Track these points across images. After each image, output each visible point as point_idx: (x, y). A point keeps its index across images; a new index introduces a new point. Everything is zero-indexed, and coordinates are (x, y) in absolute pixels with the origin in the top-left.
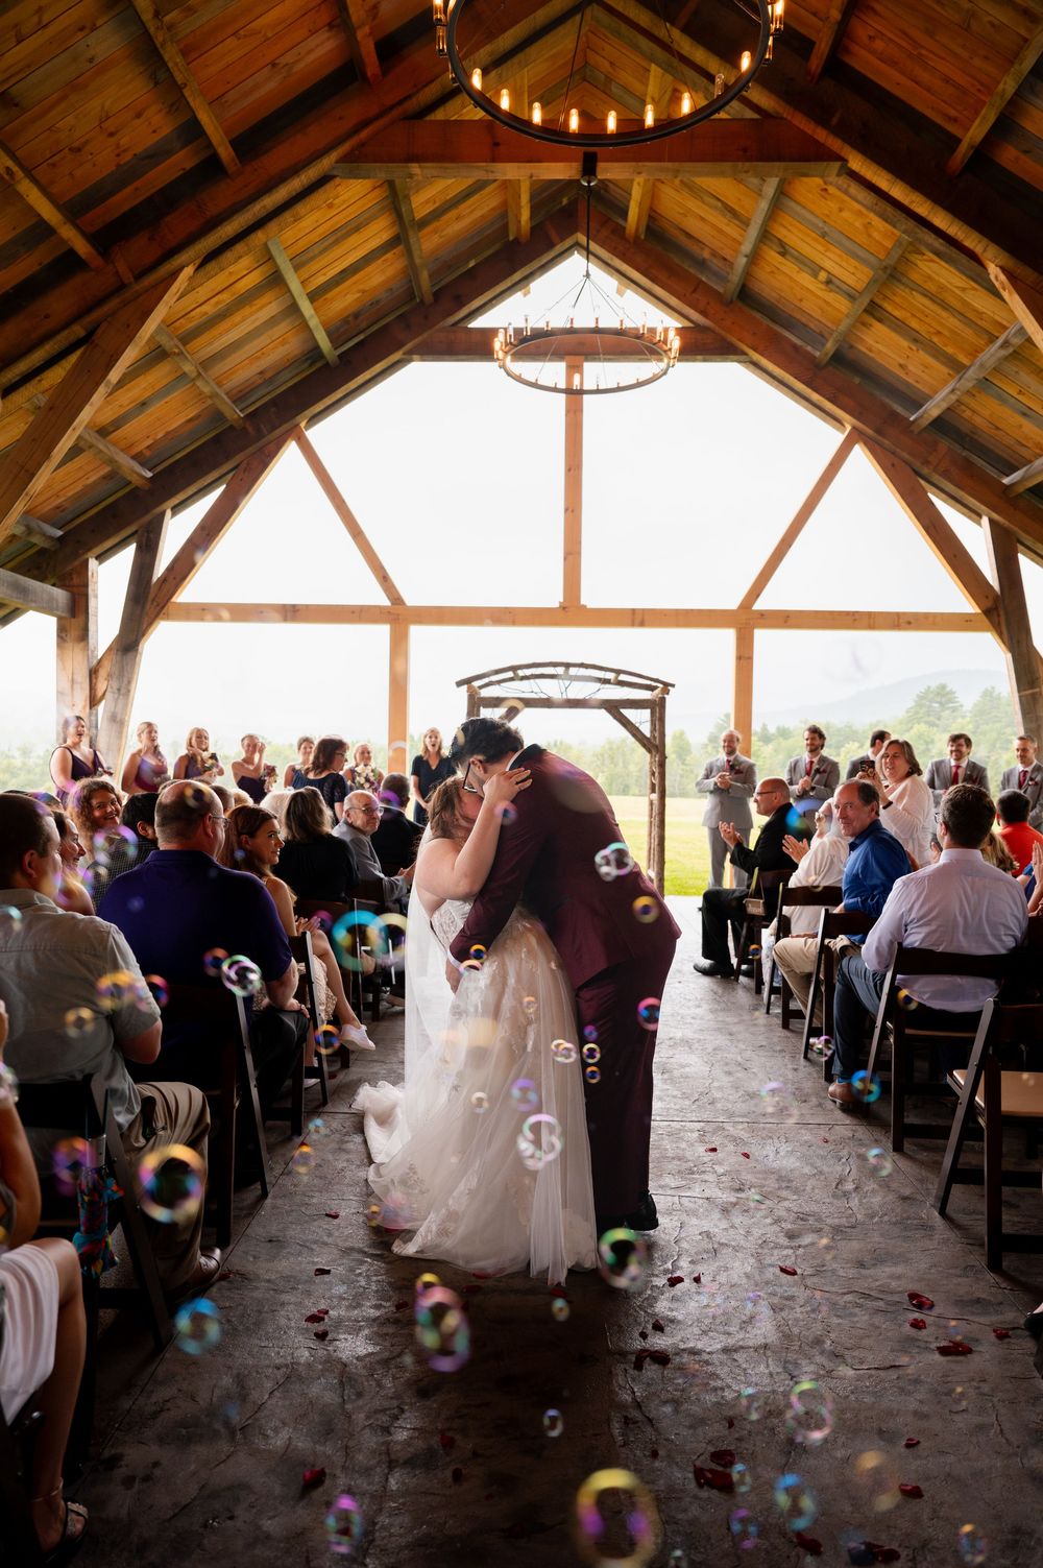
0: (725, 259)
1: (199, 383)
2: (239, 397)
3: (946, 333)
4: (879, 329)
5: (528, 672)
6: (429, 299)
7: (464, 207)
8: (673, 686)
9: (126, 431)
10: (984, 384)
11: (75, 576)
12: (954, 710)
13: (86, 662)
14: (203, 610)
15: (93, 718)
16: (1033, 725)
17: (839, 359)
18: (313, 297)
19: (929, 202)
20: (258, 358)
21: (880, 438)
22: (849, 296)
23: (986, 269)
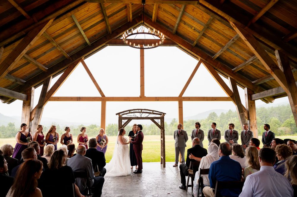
0: (173, 26)
1: (58, 48)
2: (68, 52)
3: (219, 39)
4: (205, 39)
5: (133, 111)
6: (111, 33)
7: (118, 14)
8: (166, 114)
9: (41, 58)
10: (228, 49)
11: (28, 91)
12: (216, 117)
13: (29, 111)
14: (58, 98)
15: (30, 124)
16: (243, 121)
17: (197, 45)
18: (85, 31)
19: (217, 9)
20: (72, 44)
21: (206, 61)
22: (199, 32)
23: (230, 23)
